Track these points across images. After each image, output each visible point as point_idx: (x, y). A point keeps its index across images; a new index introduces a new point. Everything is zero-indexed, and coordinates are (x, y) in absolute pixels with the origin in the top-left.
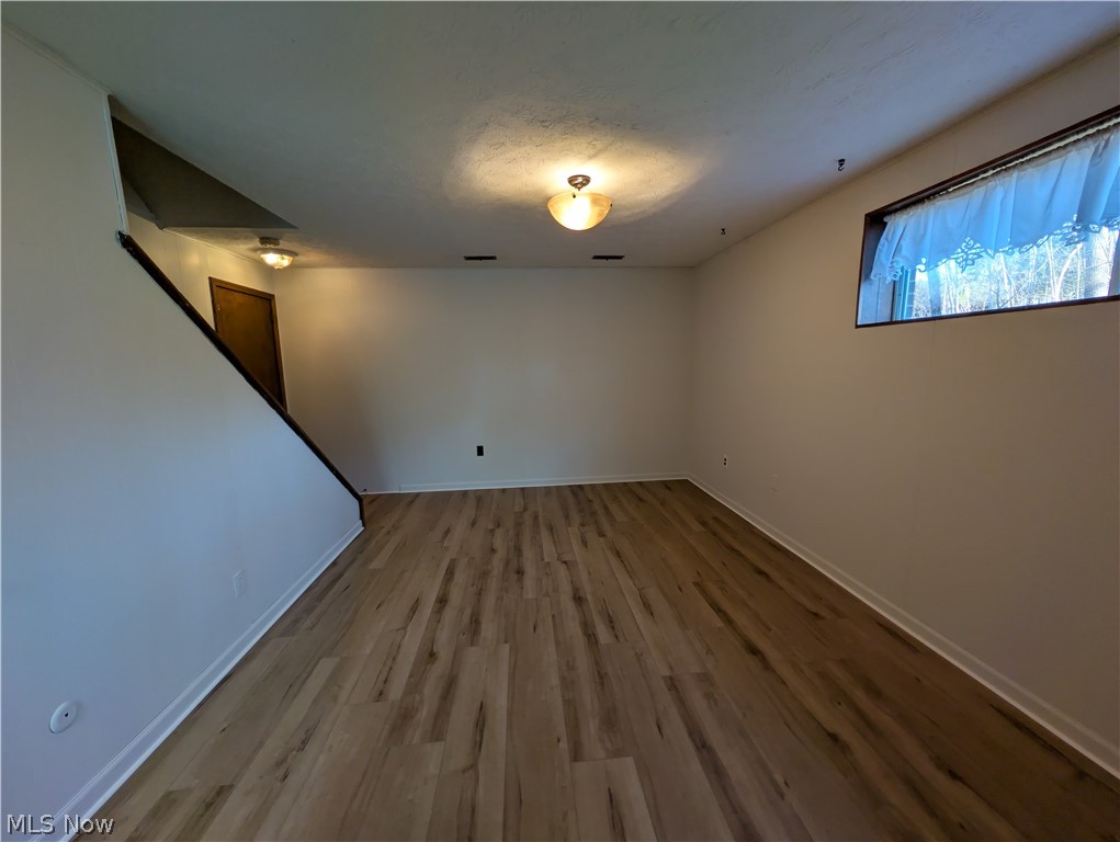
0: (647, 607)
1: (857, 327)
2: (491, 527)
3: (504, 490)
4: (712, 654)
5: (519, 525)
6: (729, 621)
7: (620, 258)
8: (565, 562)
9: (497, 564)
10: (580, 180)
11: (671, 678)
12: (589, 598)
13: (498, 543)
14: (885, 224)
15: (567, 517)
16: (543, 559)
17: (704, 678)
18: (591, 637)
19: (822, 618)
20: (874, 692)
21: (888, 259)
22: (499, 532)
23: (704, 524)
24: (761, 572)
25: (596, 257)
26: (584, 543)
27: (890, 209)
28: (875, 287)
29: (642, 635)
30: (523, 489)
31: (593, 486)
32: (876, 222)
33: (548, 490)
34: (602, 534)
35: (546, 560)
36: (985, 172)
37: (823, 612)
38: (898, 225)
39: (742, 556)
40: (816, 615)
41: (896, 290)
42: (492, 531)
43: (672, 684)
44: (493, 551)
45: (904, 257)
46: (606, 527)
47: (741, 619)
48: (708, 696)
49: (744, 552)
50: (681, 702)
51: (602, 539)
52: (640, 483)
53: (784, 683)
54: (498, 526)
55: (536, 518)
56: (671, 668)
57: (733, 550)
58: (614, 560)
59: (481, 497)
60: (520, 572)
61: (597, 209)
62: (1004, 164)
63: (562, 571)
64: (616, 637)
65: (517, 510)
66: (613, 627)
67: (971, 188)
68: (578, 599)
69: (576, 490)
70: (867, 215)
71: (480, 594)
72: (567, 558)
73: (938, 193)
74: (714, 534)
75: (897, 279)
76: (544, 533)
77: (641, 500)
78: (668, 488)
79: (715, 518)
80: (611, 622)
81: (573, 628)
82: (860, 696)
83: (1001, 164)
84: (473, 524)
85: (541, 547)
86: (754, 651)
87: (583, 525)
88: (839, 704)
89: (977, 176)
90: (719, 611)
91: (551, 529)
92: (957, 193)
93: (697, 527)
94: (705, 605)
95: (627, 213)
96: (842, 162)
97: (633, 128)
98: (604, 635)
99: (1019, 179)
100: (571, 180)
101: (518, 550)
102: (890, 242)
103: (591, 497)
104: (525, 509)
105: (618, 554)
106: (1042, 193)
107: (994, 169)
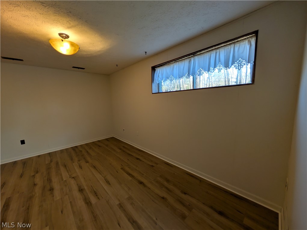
0: (108, 182)
1: (153, 93)
2: (32, 174)
3: (39, 156)
4: (130, 189)
5: (49, 169)
6: (132, 176)
7: (84, 69)
8: (73, 178)
9: (38, 190)
10: (64, 36)
11: (120, 204)
12: (86, 188)
13: (38, 180)
14: (155, 70)
15: (72, 159)
16: (62, 180)
17: (130, 198)
18: (88, 203)
19: (154, 166)
20: (168, 181)
21: (157, 78)
22: (38, 176)
23: (120, 149)
24: (138, 159)
25: (73, 67)
26: (81, 167)
27: (156, 66)
28: (155, 84)
29: (107, 193)
30: (49, 153)
31: (81, 146)
32: (154, 69)
33: (62, 151)
34: (87, 162)
35: (64, 179)
36: (172, 61)
37: (154, 165)
38: (158, 70)
39: (132, 156)
40: (152, 166)
41: (159, 86)
42: (34, 176)
43: (121, 206)
44: (35, 185)
45: (160, 78)
46: (89, 159)
47: (135, 174)
48: (132, 204)
49: (132, 154)
50: (124, 211)
51: (87, 164)
52: (99, 141)
53: (150, 189)
54: (37, 172)
55: (57, 163)
56: (119, 200)
57: (130, 155)
58: (93, 170)
59: (24, 162)
60: (52, 189)
61: (73, 48)
62: (176, 60)
63: (72, 182)
64: (98, 198)
65: (47, 163)
66: (97, 195)
67: (170, 64)
68: (81, 190)
69: (74, 148)
70: (152, 67)
71: (28, 209)
72: (74, 175)
73: (165, 64)
74: (124, 151)
75: (159, 83)
76: (62, 169)
77: (100, 146)
78: (108, 140)
79: (123, 147)
80: (96, 194)
81: (80, 203)
82: (166, 183)
83: (175, 60)
84: (21, 176)
85: (61, 175)
86: (141, 183)
87: (79, 161)
88: (162, 188)
89: (171, 62)
90: (129, 174)
91: (65, 166)
92: (168, 65)
93: (119, 151)
94: (125, 174)
95: (85, 53)
96: (146, 52)
97: (86, 21)
98: (93, 200)
99: (178, 64)
100: (60, 35)
101: (50, 180)
102: (157, 74)
103: (81, 149)
104: (51, 161)
105: (95, 167)
106: (182, 67)
107: (174, 61)
